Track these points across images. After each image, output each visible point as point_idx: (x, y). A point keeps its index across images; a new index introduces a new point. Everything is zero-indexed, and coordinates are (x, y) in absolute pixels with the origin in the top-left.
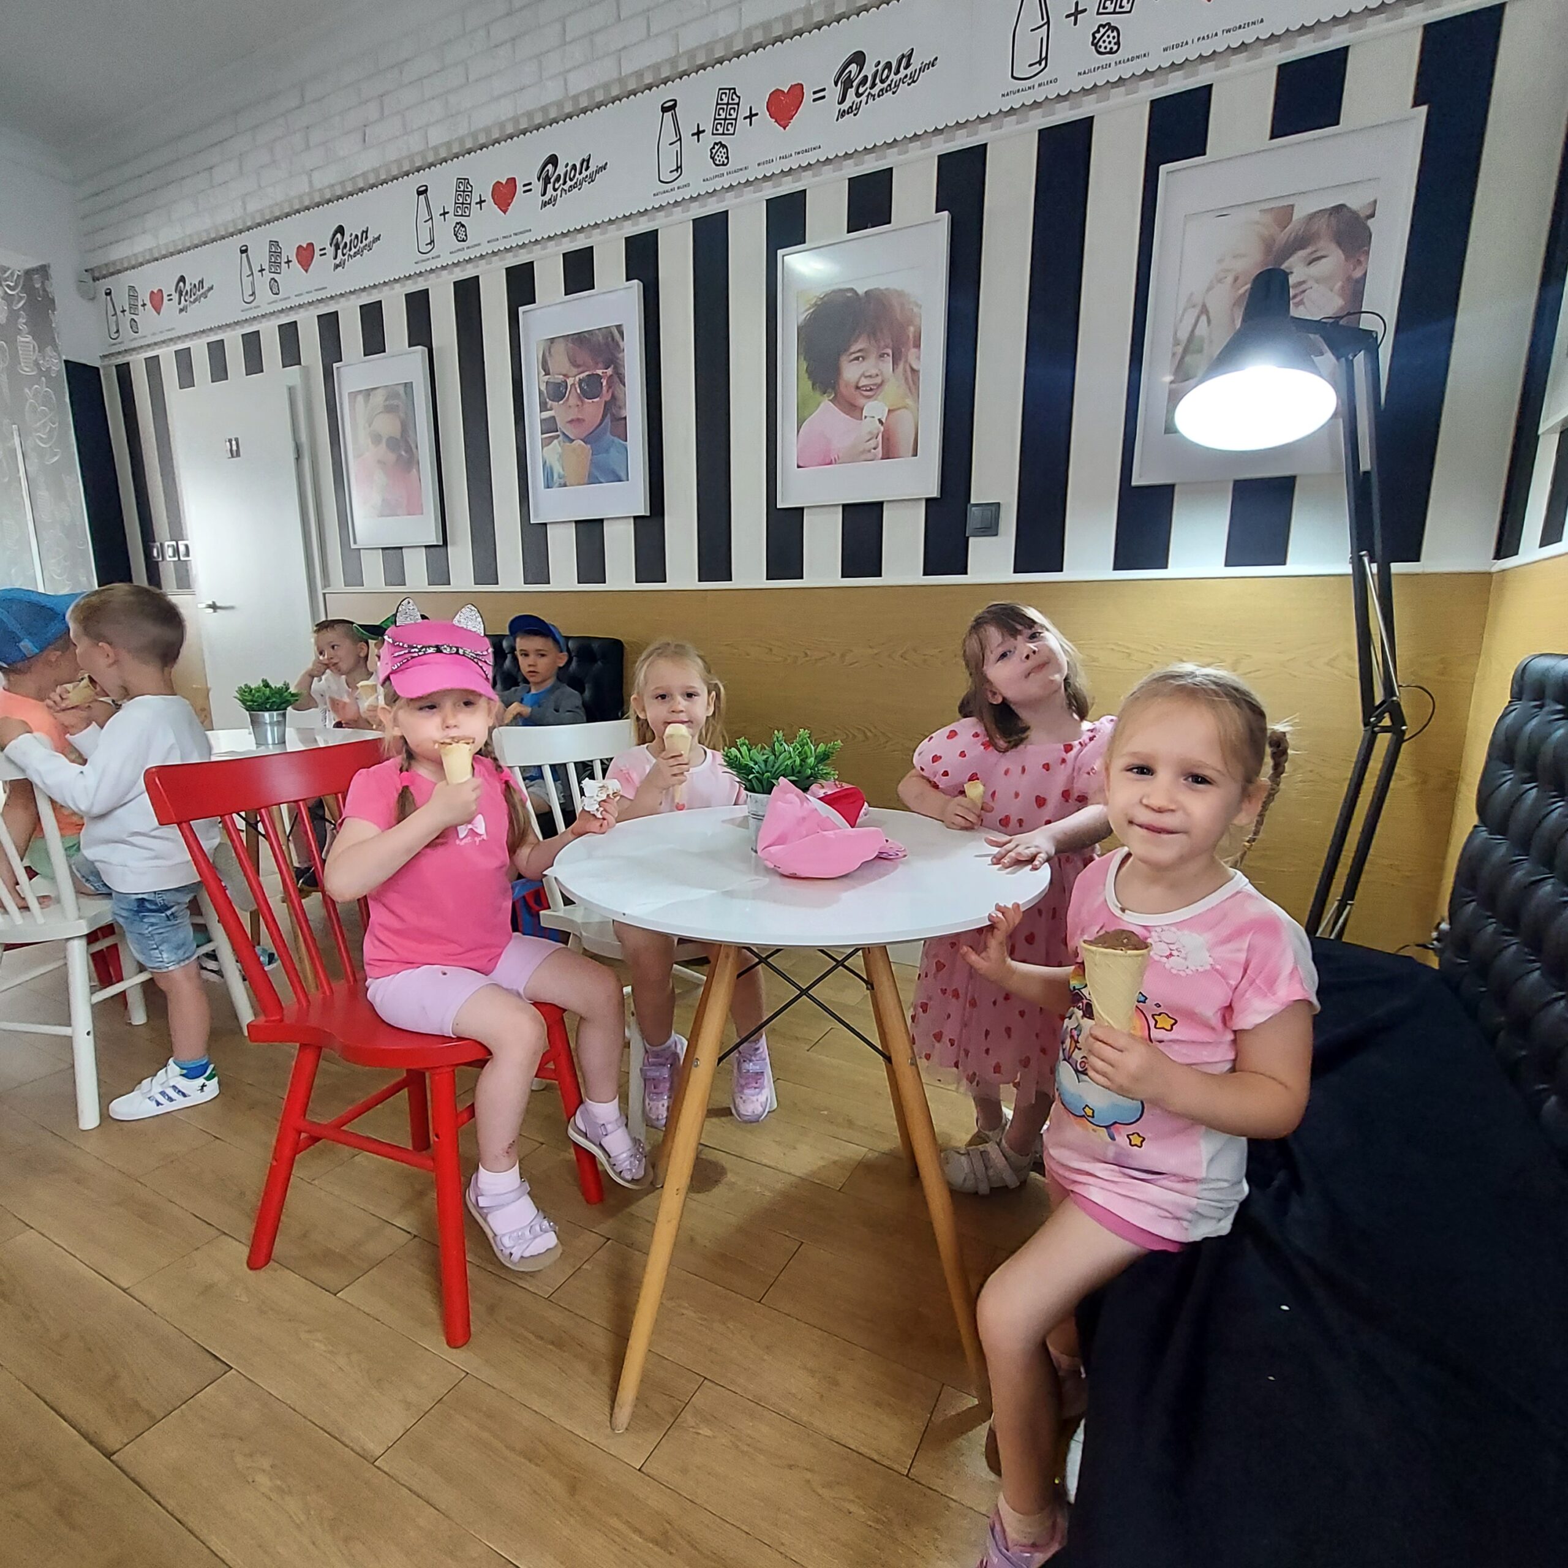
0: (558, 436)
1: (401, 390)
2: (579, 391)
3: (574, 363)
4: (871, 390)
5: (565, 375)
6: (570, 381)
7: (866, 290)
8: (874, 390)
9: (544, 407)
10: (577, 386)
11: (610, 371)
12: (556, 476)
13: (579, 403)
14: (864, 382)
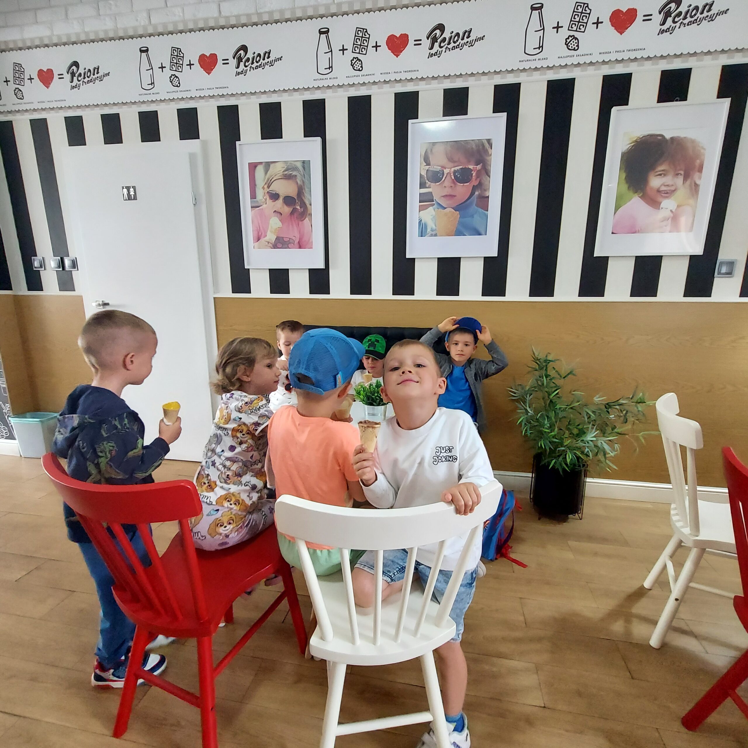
0: (434, 204)
1: (299, 165)
2: (453, 178)
3: (451, 159)
4: (667, 193)
5: (442, 167)
6: (446, 171)
7: (671, 136)
8: (669, 193)
9: (422, 185)
10: (452, 174)
11: (479, 167)
12: (429, 230)
13: (453, 185)
14: (663, 188)
